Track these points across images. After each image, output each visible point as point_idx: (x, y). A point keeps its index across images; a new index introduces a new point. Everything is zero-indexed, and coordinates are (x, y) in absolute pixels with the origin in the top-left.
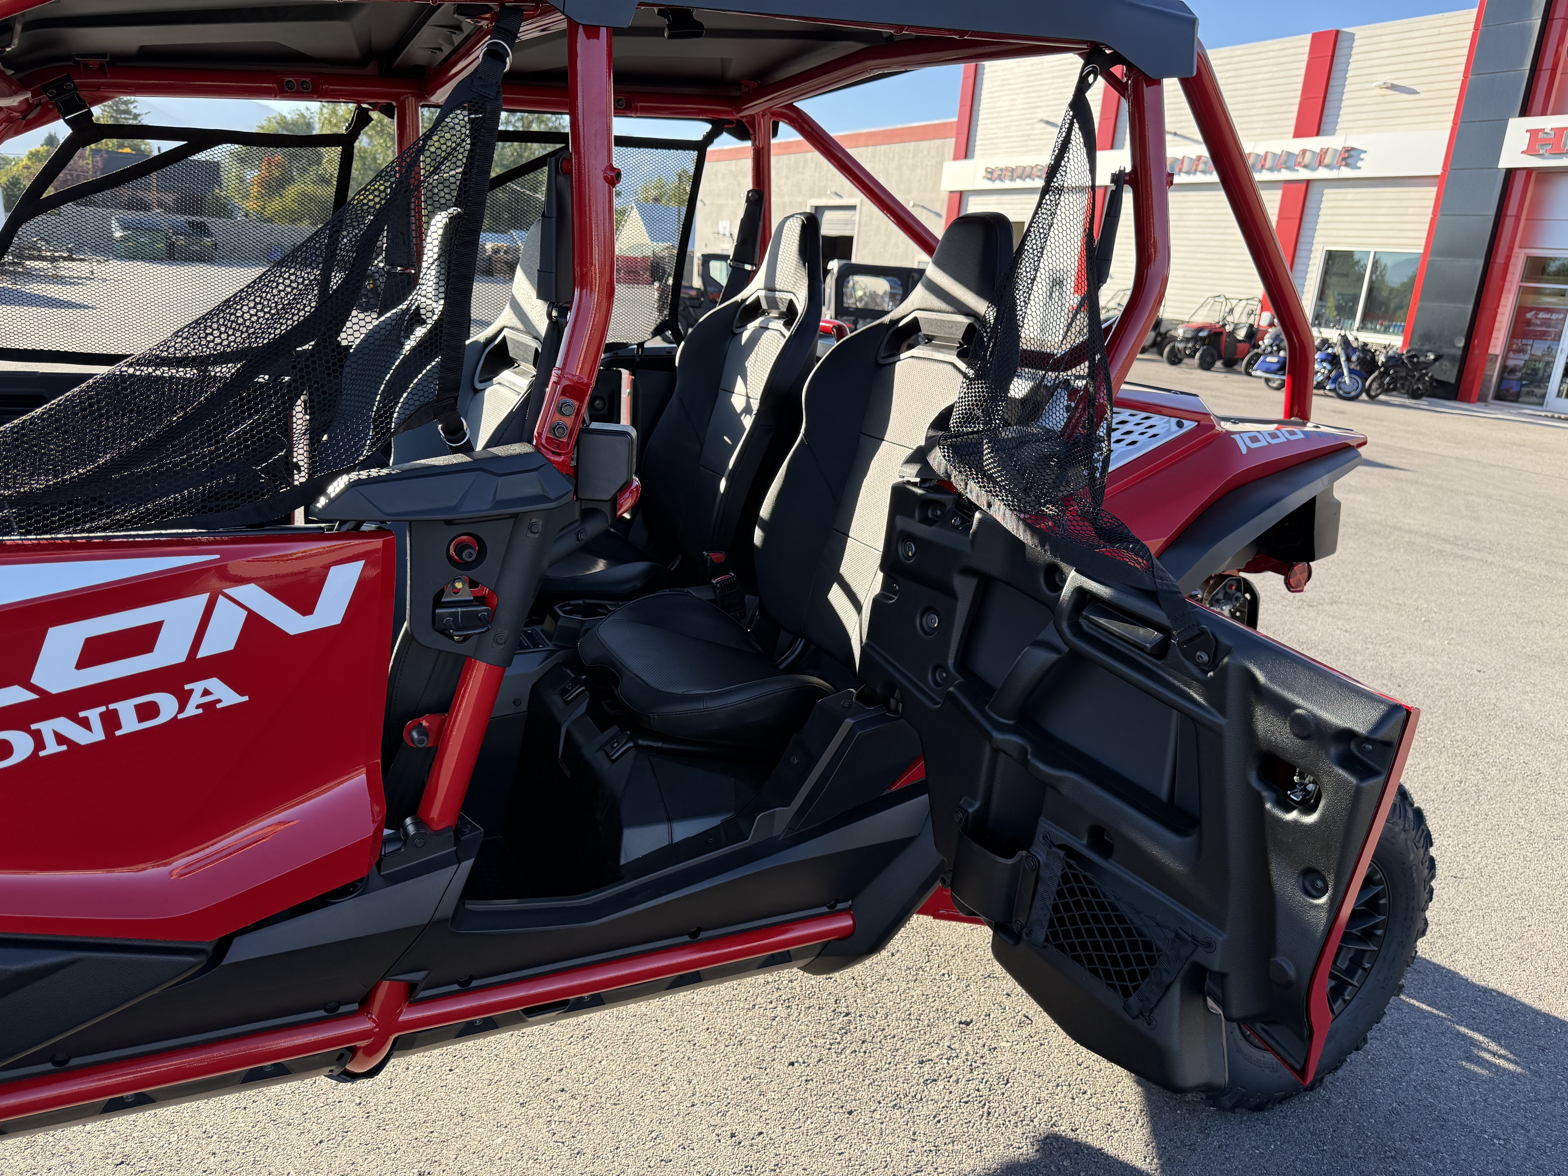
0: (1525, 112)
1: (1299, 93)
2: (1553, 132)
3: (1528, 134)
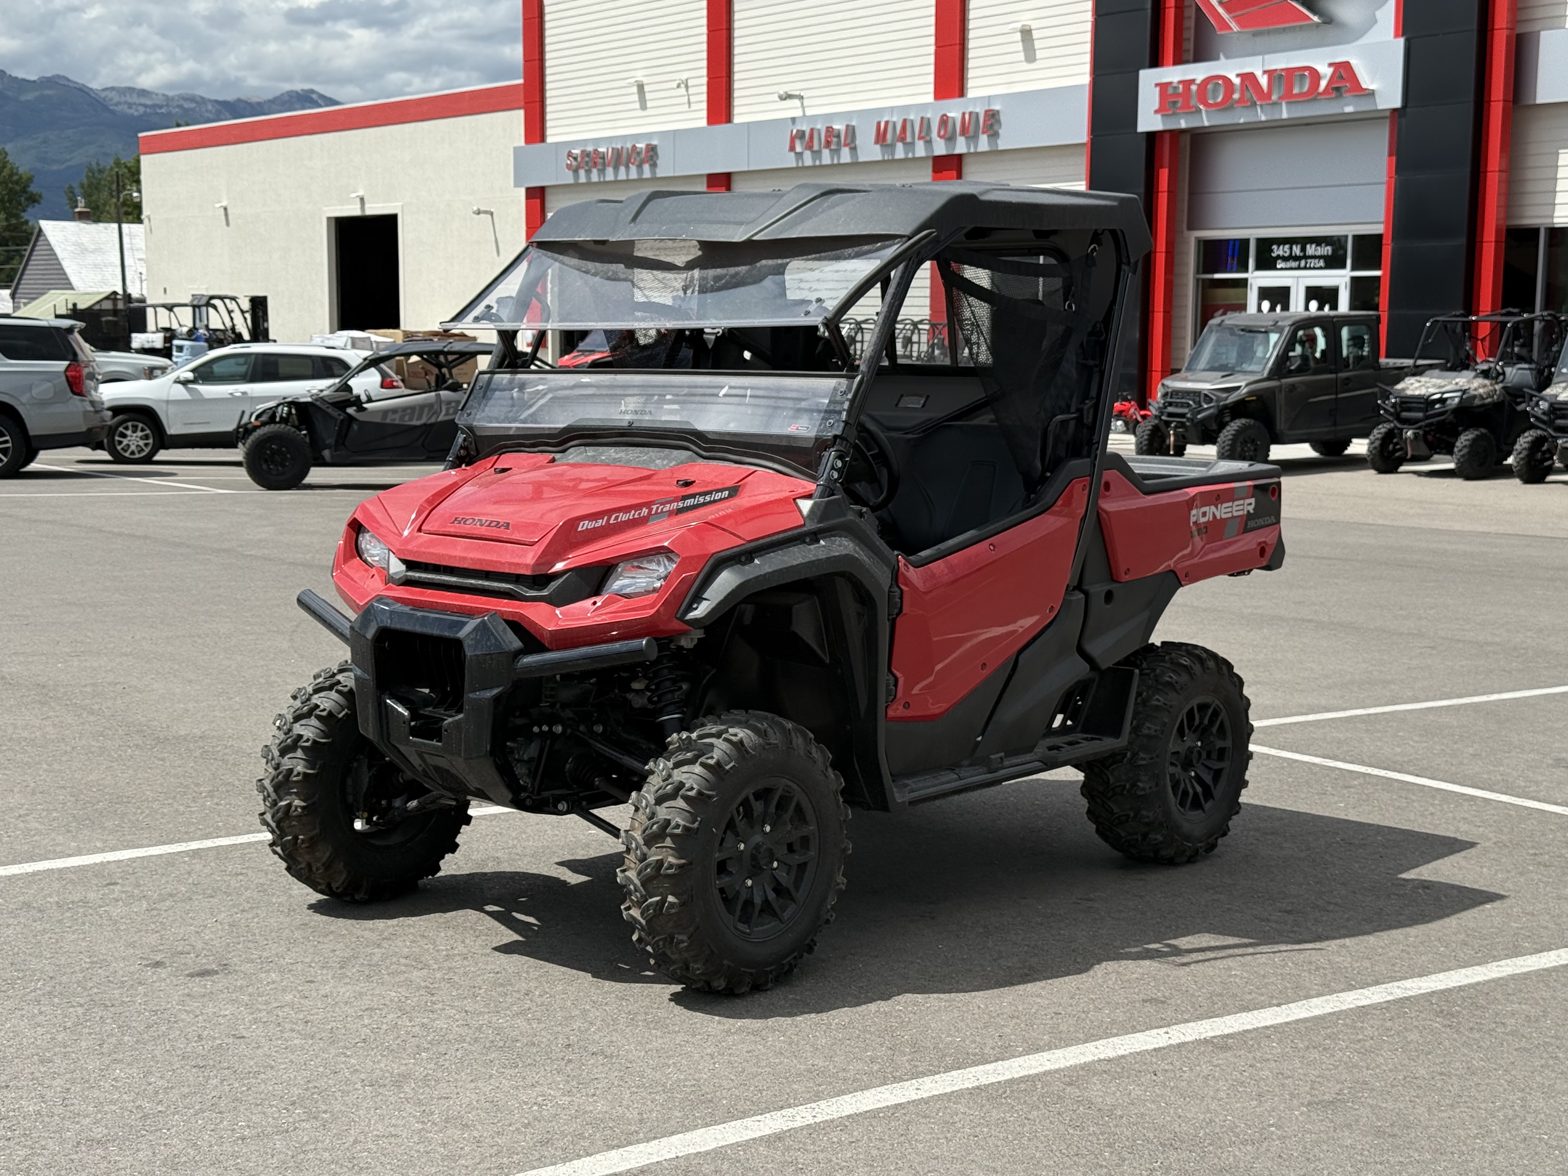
0: (1156, 62)
1: (932, 40)
2: (1181, 86)
3: (1158, 89)
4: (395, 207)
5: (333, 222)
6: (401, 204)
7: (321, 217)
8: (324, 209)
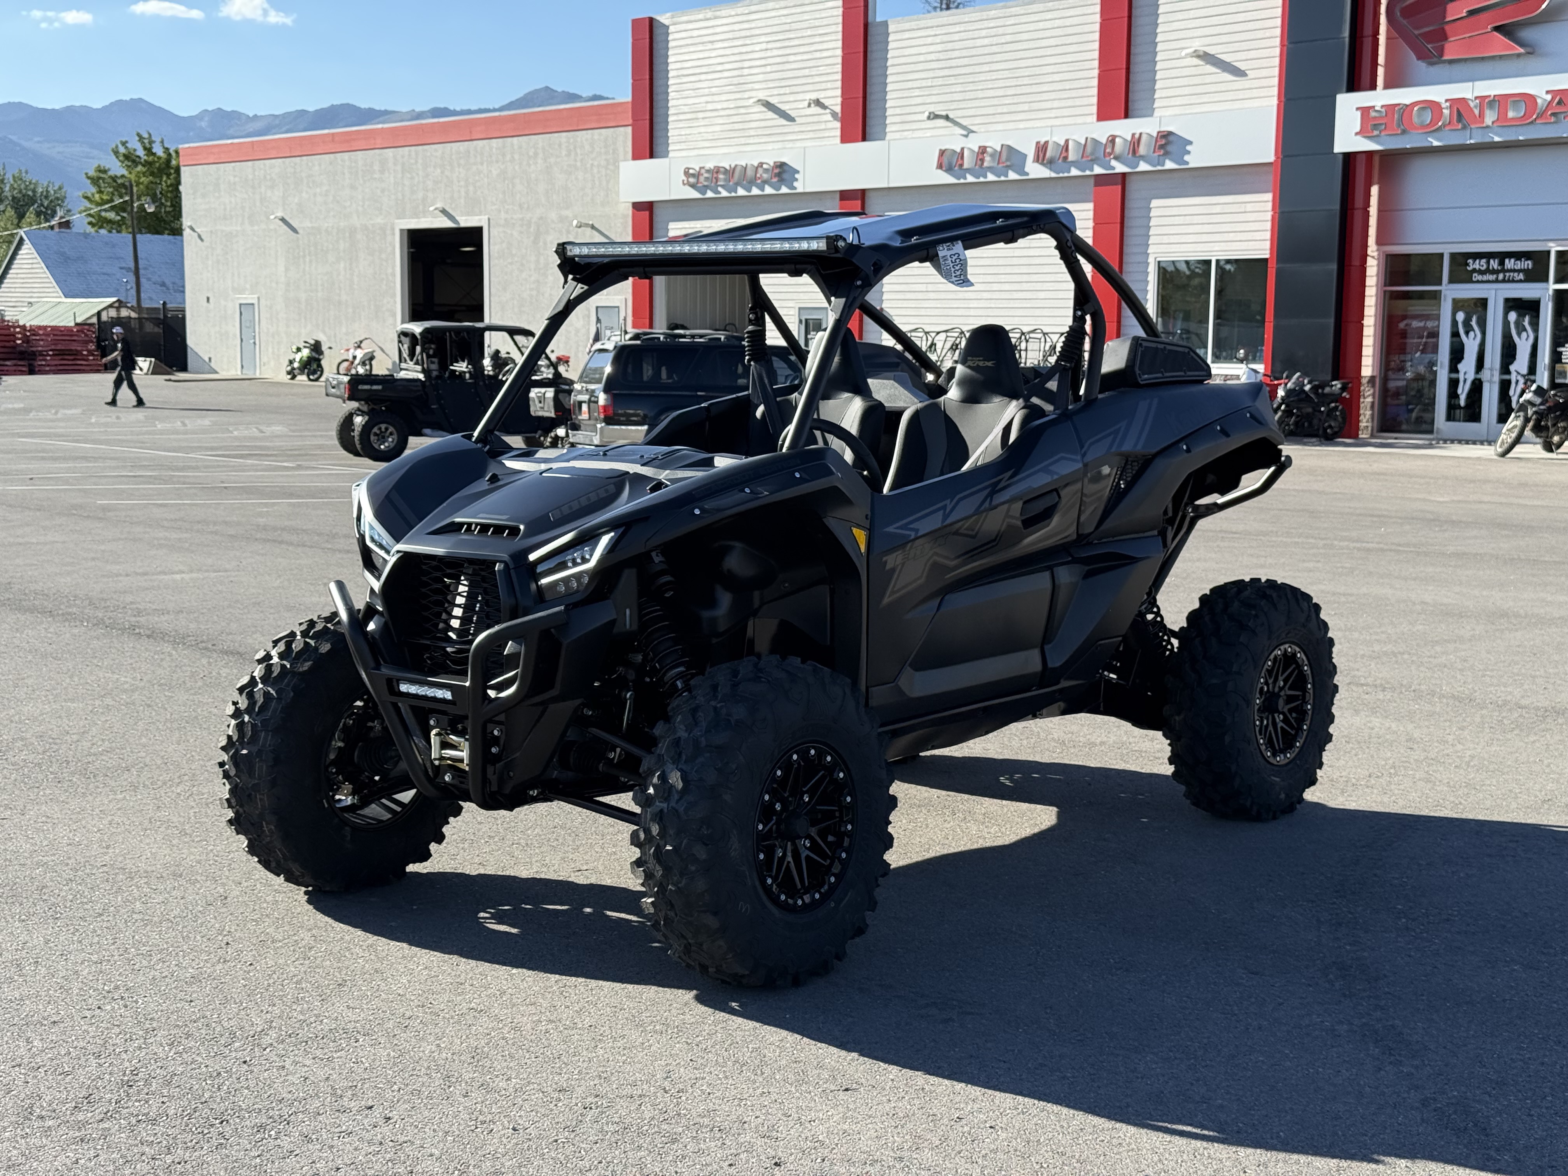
0: (1352, 86)
1: (1096, 64)
2: (1383, 110)
3: (1359, 113)
4: (480, 220)
5: (406, 234)
6: (486, 217)
7: (393, 229)
8: (397, 221)
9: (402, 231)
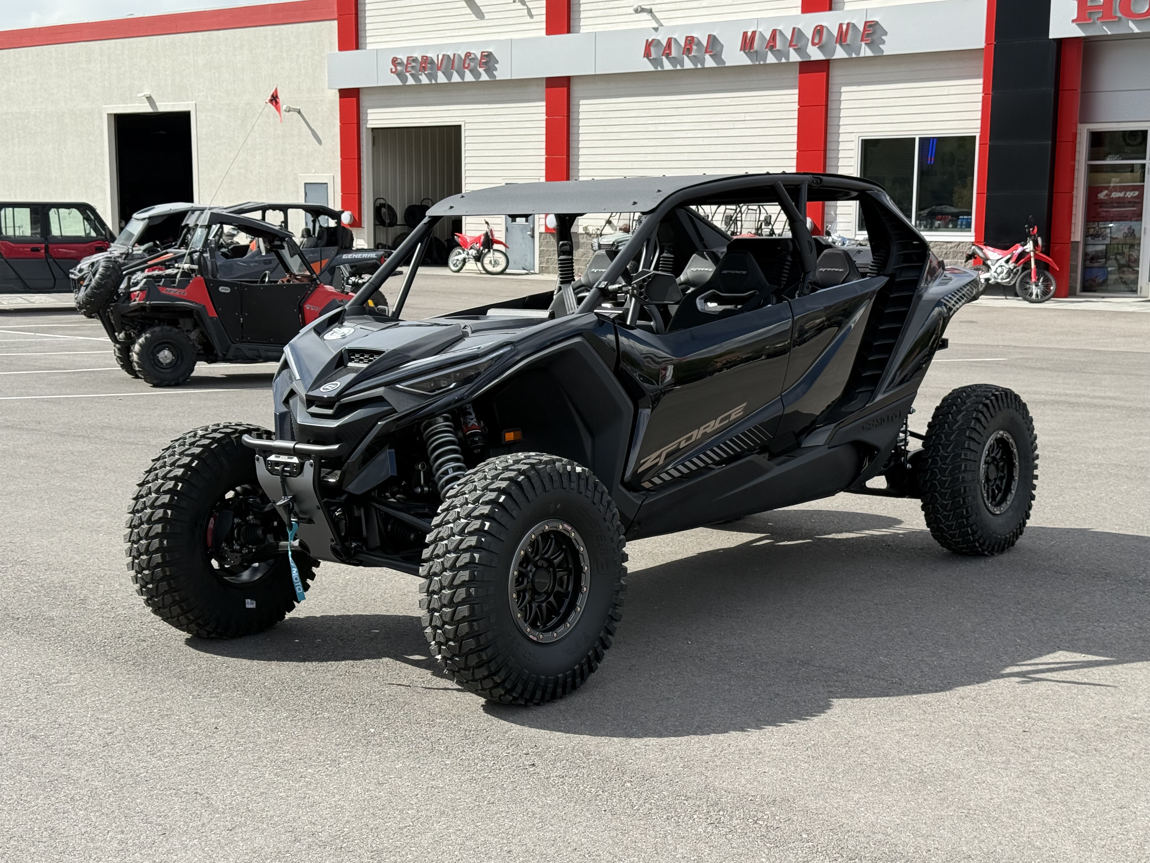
3: (1076, 2)
4: (188, 105)
5: (113, 119)
6: (194, 102)
7: (101, 114)
8: (104, 106)
9: (109, 115)
